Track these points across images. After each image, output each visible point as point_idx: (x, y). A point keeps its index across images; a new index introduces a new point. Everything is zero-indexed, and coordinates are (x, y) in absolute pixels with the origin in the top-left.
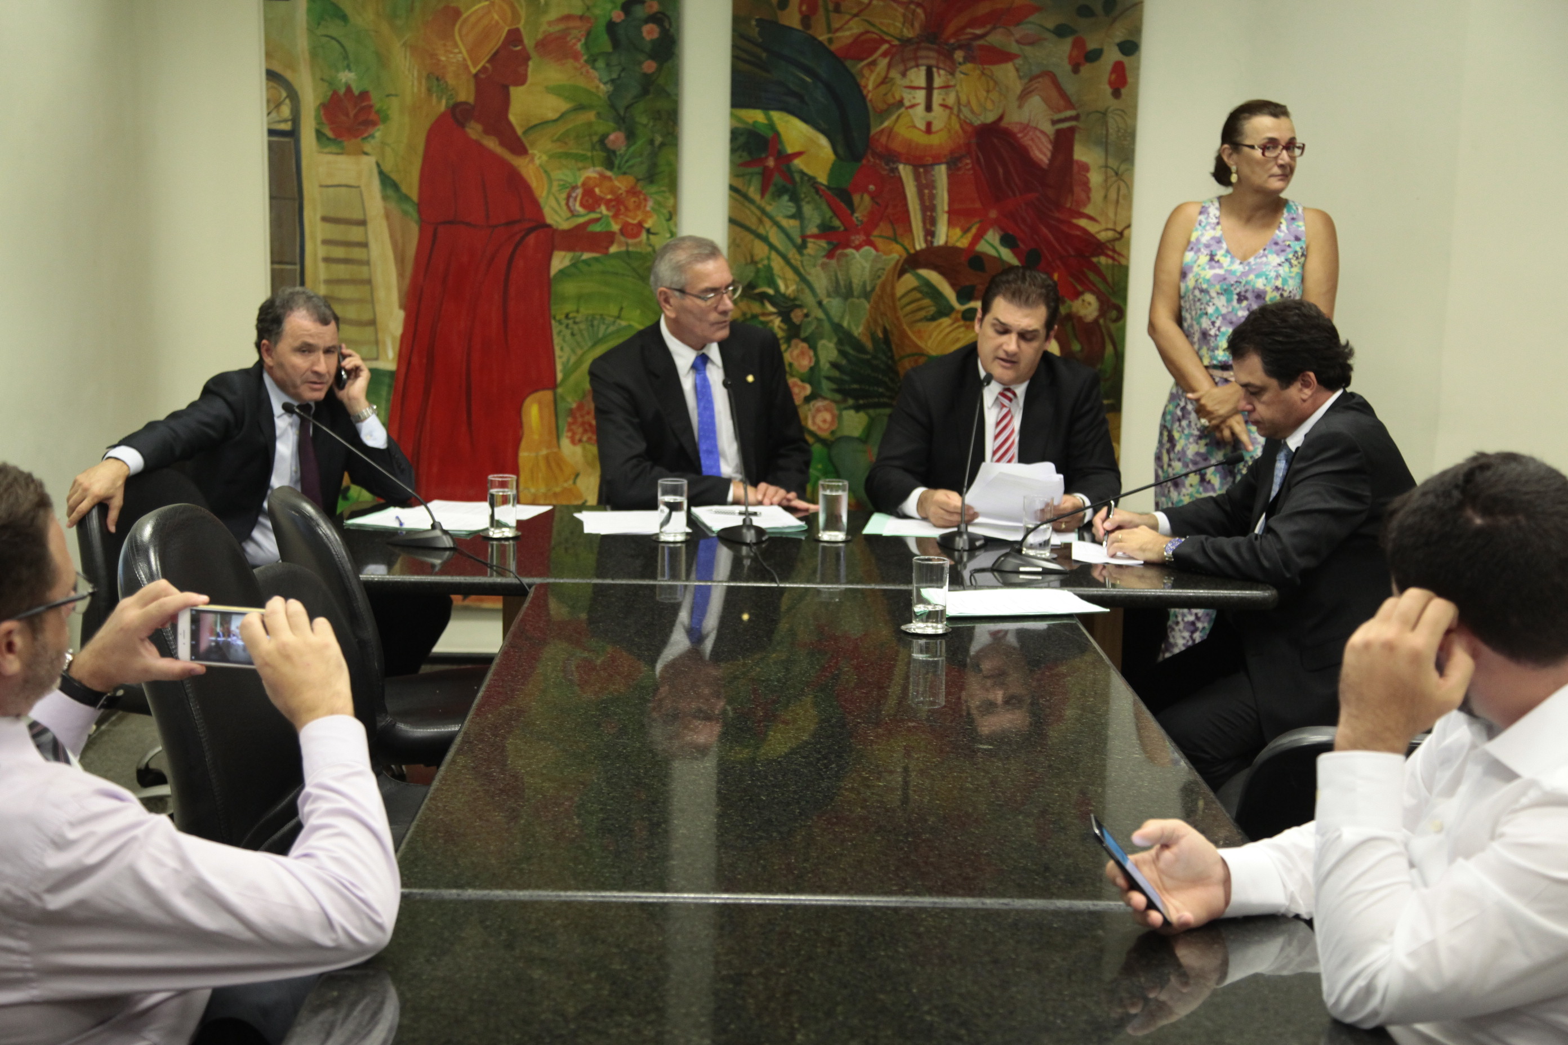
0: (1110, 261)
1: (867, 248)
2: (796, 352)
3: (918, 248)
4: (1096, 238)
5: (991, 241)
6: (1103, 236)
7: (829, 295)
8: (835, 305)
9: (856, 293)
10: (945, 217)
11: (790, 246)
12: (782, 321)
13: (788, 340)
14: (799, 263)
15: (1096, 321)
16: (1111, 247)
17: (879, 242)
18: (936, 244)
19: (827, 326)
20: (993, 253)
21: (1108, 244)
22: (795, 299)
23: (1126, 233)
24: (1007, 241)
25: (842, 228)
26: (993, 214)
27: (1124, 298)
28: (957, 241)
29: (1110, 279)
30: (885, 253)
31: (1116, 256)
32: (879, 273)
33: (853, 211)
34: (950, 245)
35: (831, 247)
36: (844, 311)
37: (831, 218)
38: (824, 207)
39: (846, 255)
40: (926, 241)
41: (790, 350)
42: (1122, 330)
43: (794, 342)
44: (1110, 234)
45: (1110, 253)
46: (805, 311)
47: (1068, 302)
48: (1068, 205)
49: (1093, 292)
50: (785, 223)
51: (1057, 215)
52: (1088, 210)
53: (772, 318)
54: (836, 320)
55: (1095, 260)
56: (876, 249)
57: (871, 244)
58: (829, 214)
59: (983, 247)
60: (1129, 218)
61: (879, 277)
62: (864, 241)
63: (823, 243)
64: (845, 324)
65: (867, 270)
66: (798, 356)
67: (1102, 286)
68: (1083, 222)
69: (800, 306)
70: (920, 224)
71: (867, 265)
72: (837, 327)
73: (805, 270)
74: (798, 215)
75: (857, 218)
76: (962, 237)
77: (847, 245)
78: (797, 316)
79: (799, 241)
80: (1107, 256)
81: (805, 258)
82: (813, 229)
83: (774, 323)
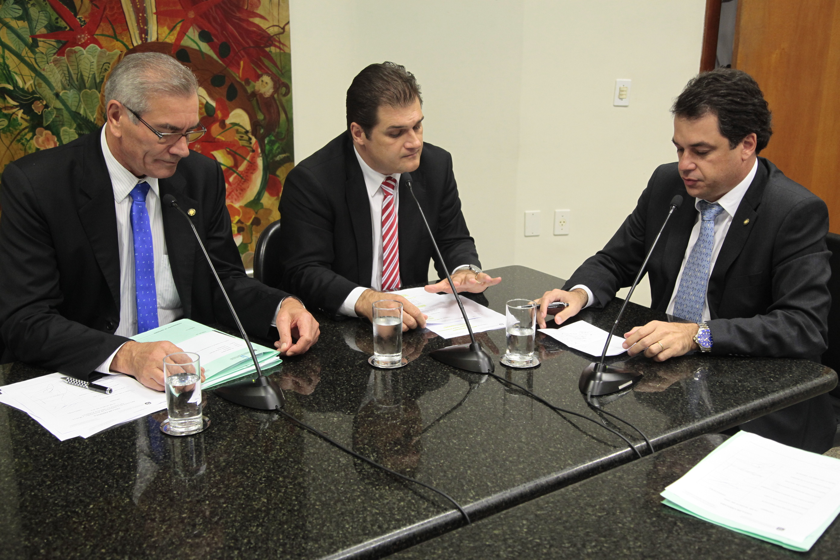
0: (278, 50)
1: (92, 45)
2: (41, 140)
3: (135, 44)
4: (266, 32)
5: (192, 38)
6: (272, 31)
7: (64, 88)
8: (70, 96)
9: (87, 85)
10: (155, 17)
11: (23, 46)
12: (24, 113)
13: (33, 129)
14: (33, 60)
15: (272, 96)
16: (277, 39)
17: (102, 40)
18: (149, 41)
19: (65, 113)
20: (195, 46)
21: (275, 37)
22: (34, 92)
23: (286, 27)
24: (204, 36)
25: (68, 28)
26: (191, 15)
27: (290, 78)
28: (166, 38)
29: (278, 63)
30: (108, 50)
31: (281, 46)
32: (105, 66)
33: (76, 15)
34: (160, 41)
35: (61, 45)
36: (80, 100)
37: (57, 19)
38: (49, 9)
39: (75, 52)
40: (141, 38)
41: (35, 137)
42: (290, 101)
43: (38, 130)
44: (276, 30)
45: (277, 44)
46: (45, 103)
47: (253, 83)
48: (246, 8)
49: (269, 75)
50: (14, 24)
51: (238, 15)
52: (260, 11)
53: (14, 110)
54: (74, 109)
55: (267, 49)
56: (101, 47)
57: (96, 42)
58: (55, 16)
59: (186, 42)
60: (288, 16)
61: (106, 70)
62: (88, 39)
63: (53, 42)
64: (82, 112)
65: (95, 64)
66: (43, 142)
67: (274, 70)
68: (257, 21)
69: (39, 99)
70: (135, 25)
71: (95, 60)
72: (75, 115)
73: (39, 67)
74: (25, 17)
75: (79, 18)
76: (169, 34)
77: (75, 44)
78: (37, 108)
79: (30, 40)
80: (275, 46)
81: (37, 56)
82: (41, 30)
83: (17, 115)
